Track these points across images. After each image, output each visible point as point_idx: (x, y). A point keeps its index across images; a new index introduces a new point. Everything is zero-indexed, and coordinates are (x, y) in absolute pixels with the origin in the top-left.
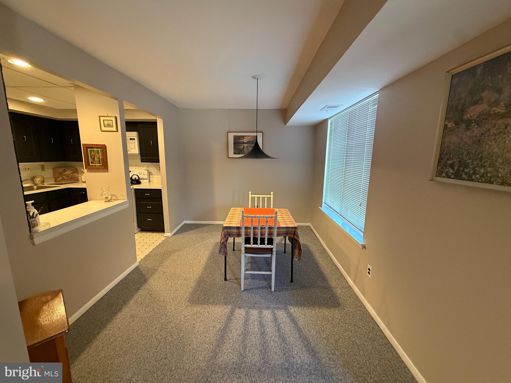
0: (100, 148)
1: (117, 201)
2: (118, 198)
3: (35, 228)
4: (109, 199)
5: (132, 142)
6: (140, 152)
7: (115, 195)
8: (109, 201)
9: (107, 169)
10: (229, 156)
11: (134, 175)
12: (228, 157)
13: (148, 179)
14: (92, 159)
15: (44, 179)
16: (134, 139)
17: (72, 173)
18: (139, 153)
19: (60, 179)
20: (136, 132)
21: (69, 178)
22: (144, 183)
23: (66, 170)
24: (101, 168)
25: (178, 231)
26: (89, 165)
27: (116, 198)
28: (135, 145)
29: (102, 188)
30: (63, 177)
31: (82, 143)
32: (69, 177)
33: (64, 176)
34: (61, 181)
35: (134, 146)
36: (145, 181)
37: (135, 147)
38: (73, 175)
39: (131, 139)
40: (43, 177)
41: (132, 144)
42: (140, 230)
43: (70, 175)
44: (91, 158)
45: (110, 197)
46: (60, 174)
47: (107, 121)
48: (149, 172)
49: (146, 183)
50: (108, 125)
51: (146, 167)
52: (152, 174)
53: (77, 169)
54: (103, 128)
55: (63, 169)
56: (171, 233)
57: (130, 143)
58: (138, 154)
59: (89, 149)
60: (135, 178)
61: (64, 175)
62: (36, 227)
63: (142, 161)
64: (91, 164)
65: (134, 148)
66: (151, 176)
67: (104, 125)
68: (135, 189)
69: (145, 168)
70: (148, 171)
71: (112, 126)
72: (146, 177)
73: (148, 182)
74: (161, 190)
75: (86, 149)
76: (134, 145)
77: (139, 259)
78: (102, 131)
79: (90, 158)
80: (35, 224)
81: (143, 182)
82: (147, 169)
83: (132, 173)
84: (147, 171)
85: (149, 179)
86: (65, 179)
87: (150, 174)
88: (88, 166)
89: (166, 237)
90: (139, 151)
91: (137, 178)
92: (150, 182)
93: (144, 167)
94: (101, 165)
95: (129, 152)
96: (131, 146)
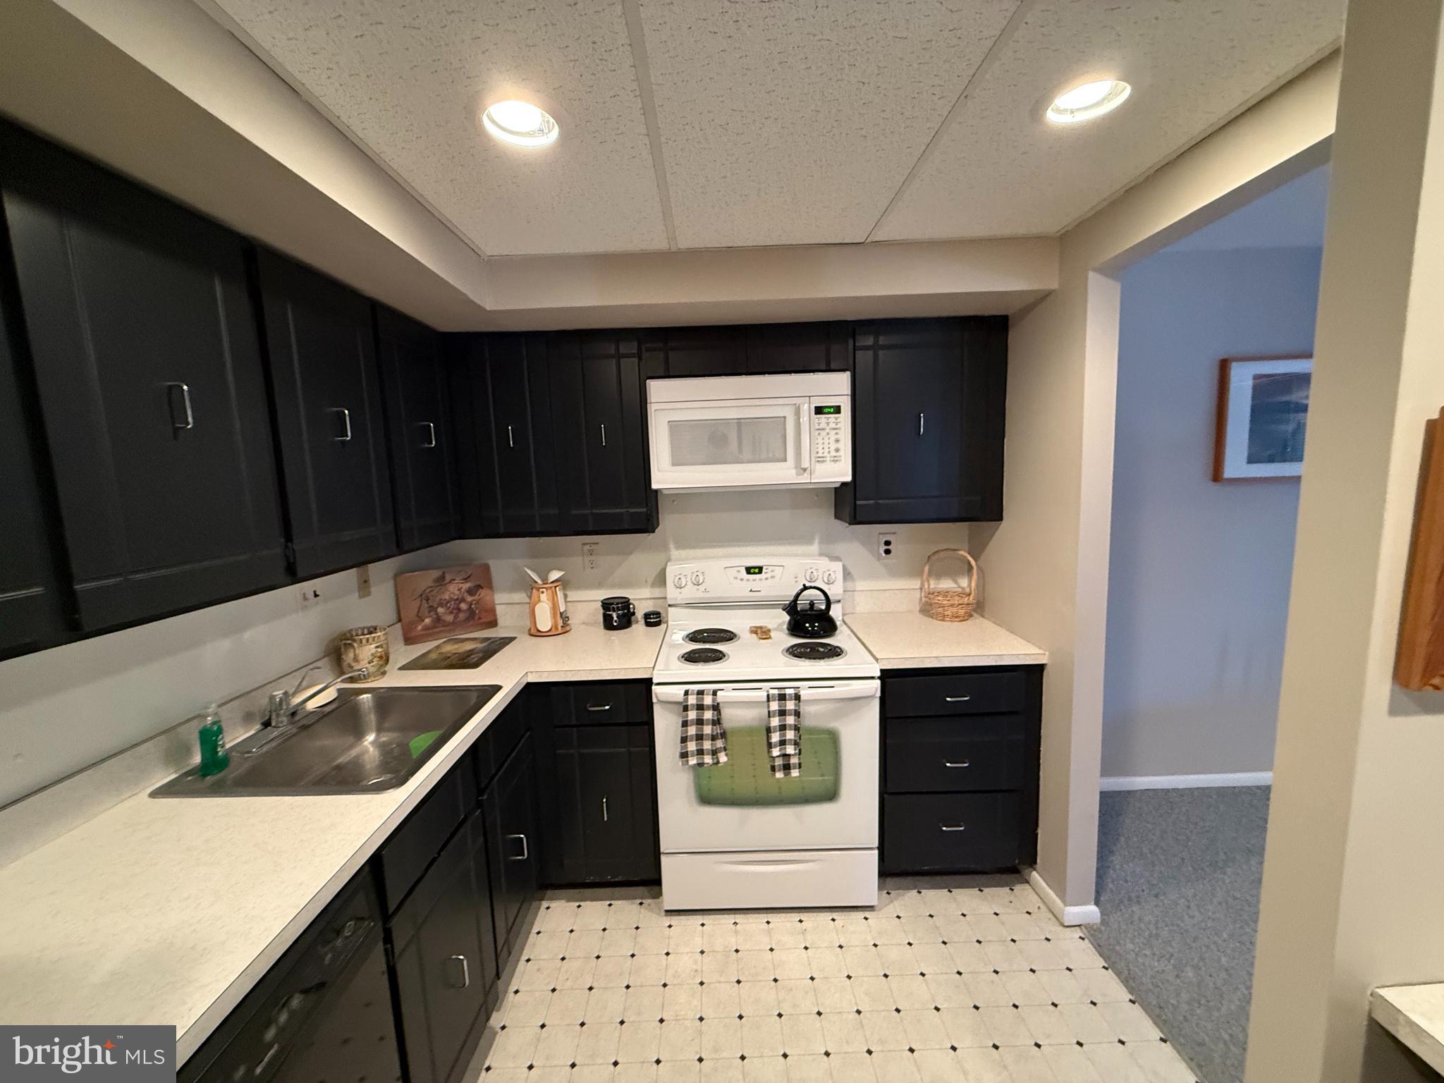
5: (823, 425)
11: (805, 588)
12: (1221, 480)
16: (837, 410)
17: (470, 592)
19: (426, 628)
20: (843, 373)
21: (462, 616)
23: (448, 578)
28: (837, 441)
30: (437, 614)
32: (459, 610)
33: (440, 610)
34: (429, 635)
35: (833, 446)
37: (837, 450)
38: (476, 597)
39: (819, 410)
41: (824, 433)
43: (463, 600)
46: (424, 601)
53: (486, 568)
55: (435, 574)
60: (812, 604)
61: (441, 605)
63: (860, 517)
65: (833, 453)
76: (833, 438)
83: (769, 575)
84: (840, 564)
86: (446, 624)
95: (805, 479)
96: (820, 446)
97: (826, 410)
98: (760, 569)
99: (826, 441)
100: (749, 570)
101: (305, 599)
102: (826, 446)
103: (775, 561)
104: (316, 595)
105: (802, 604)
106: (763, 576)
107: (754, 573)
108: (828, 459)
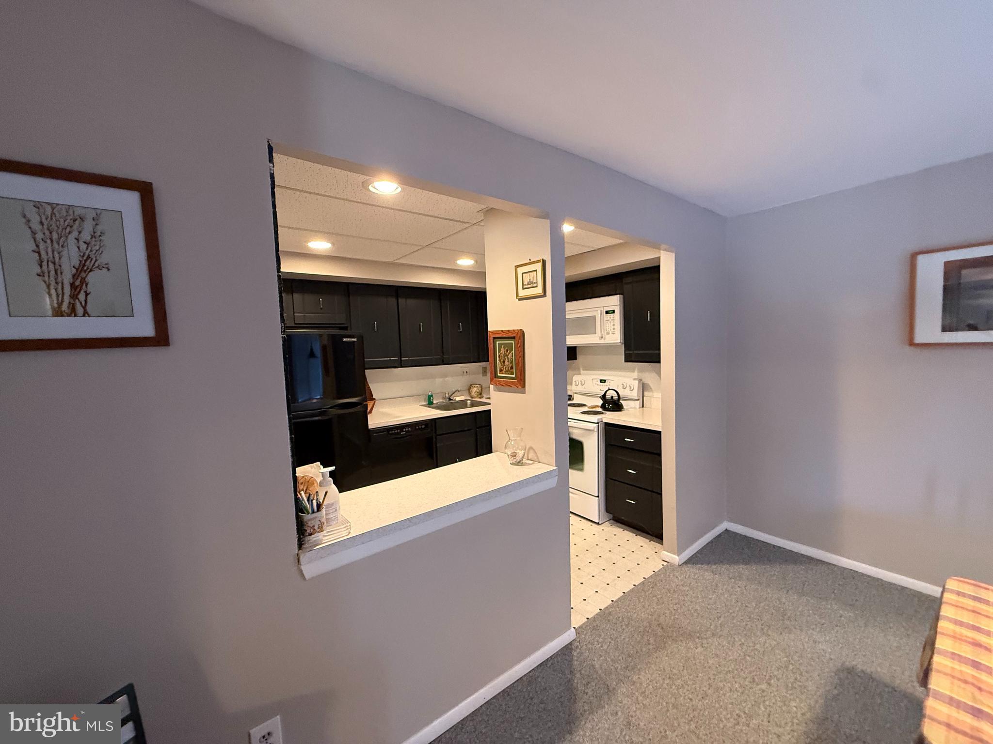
0: (514, 338)
1: (537, 465)
2: (538, 458)
3: (313, 538)
4: (518, 458)
5: (609, 318)
6: (625, 339)
7: (534, 450)
8: (519, 462)
9: (524, 386)
10: (919, 339)
11: (609, 389)
12: (912, 343)
13: (639, 400)
14: (501, 363)
15: (482, 389)
16: (613, 312)
18: (623, 341)
20: (618, 296)
22: (631, 408)
24: (514, 384)
25: (700, 551)
26: (496, 376)
27: (535, 458)
28: (614, 325)
29: (507, 431)
31: (490, 329)
35: (612, 327)
36: (632, 403)
37: (614, 329)
39: (607, 312)
40: (482, 387)
41: (609, 322)
42: (611, 518)
44: (500, 360)
45: (520, 453)
47: (528, 274)
48: (643, 384)
49: (635, 408)
50: (530, 283)
51: (638, 372)
52: (650, 389)
54: (522, 293)
56: (678, 556)
57: (605, 322)
58: (620, 344)
59: (497, 342)
60: (612, 397)
62: (317, 534)
63: (628, 359)
64: (499, 375)
65: (612, 331)
66: (646, 393)
67: (523, 285)
68: (605, 423)
69: (635, 374)
70: (640, 380)
71: (535, 285)
72: (634, 394)
73: (638, 407)
74: (659, 433)
75: (494, 341)
76: (612, 324)
77: (577, 620)
78: (520, 300)
79: (498, 361)
80: (314, 526)
81: (627, 405)
82: (638, 375)
83: (608, 384)
84: (637, 382)
85: (641, 400)
87: (644, 387)
88: (495, 378)
89: (665, 564)
90: (622, 337)
91: (616, 397)
92: (643, 406)
93: (633, 371)
94: (514, 376)
95: (602, 341)
96: (608, 328)
97: (610, 312)
98: (605, 381)
99: (610, 325)
100: (601, 381)
101: (463, 372)
102: (610, 327)
103: (611, 378)
104: (467, 373)
105: (608, 396)
106: (605, 384)
107: (603, 382)
108: (611, 333)
